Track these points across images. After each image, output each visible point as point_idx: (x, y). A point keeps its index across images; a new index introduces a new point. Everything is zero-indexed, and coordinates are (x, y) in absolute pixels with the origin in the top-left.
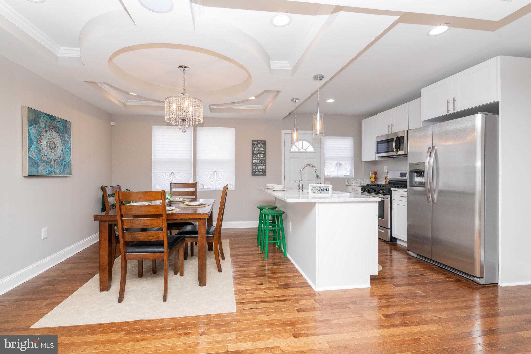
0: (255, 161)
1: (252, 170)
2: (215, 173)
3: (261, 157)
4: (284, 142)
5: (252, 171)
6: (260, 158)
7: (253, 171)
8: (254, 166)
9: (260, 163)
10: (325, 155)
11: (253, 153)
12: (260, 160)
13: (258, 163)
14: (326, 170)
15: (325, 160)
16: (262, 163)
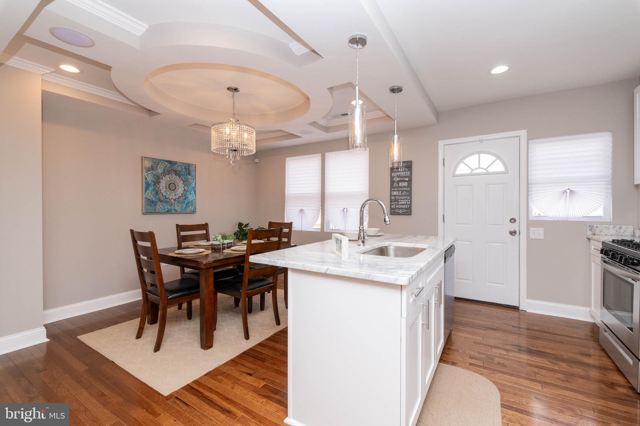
0: (395, 193)
1: (391, 205)
2: (345, 210)
3: (404, 187)
4: (444, 159)
5: (391, 208)
6: (401, 187)
7: (392, 207)
8: (393, 200)
9: (402, 196)
10: (530, 177)
11: (392, 182)
12: (402, 191)
13: (399, 196)
14: (535, 207)
15: (530, 186)
16: (405, 195)
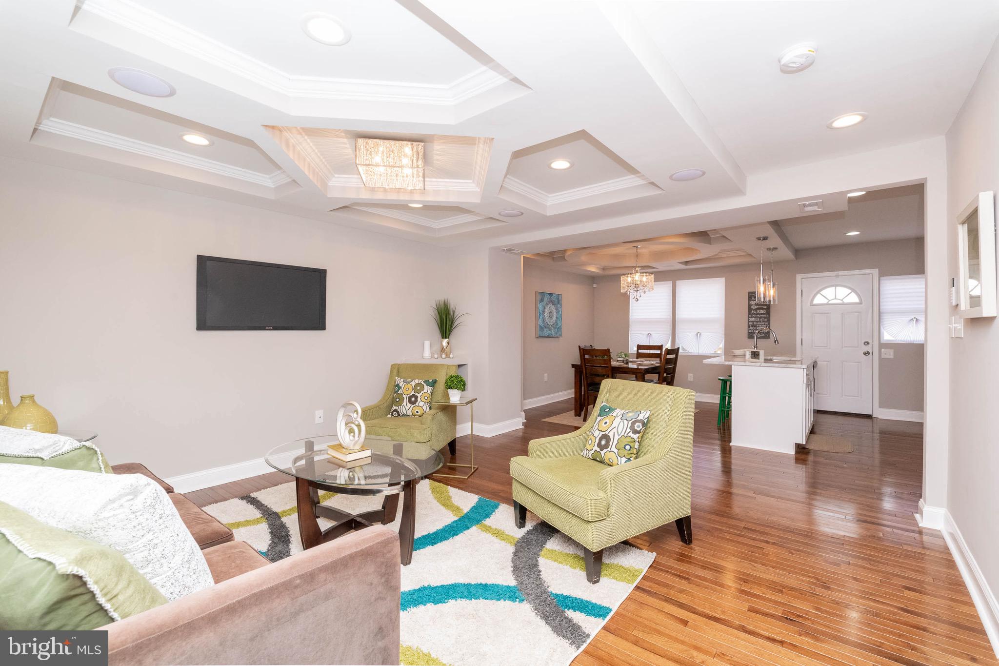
0: (753, 319)
1: (748, 330)
2: (699, 334)
3: (762, 314)
4: (802, 291)
5: (748, 332)
6: (760, 314)
7: (750, 331)
8: (751, 326)
9: (760, 322)
10: (881, 307)
11: (750, 309)
12: (761, 318)
13: (757, 322)
14: (887, 332)
15: (881, 315)
16: (763, 321)
